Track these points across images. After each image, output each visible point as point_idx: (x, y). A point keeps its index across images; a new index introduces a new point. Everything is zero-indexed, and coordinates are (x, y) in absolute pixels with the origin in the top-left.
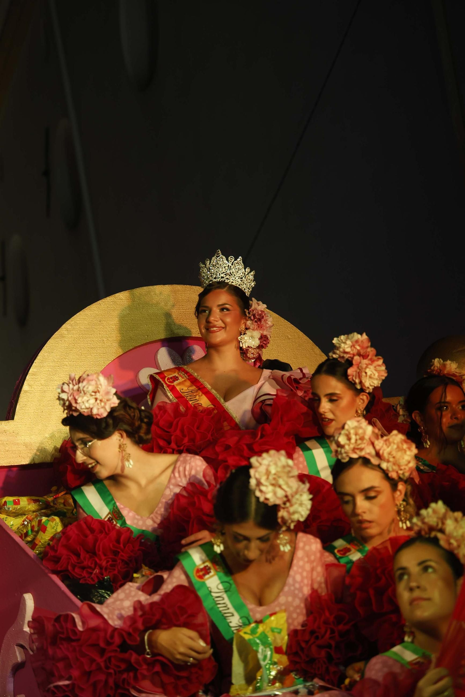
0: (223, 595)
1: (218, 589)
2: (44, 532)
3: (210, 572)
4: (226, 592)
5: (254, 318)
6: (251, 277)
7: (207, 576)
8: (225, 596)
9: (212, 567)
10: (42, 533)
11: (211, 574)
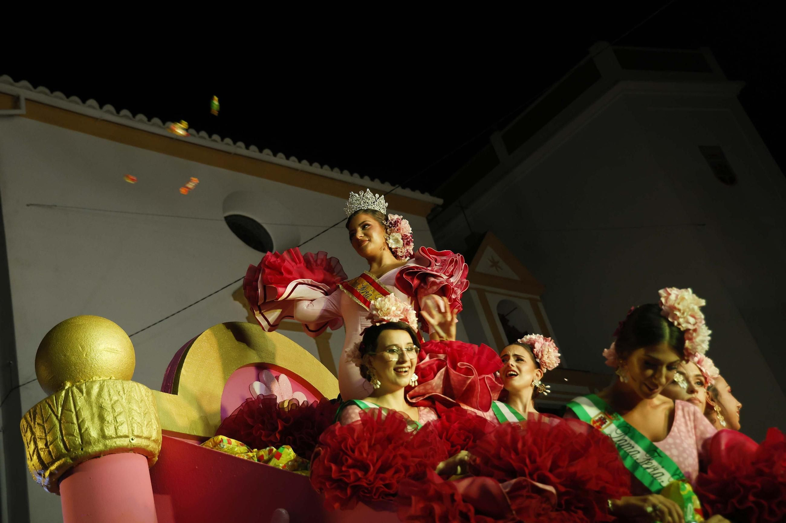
0: (624, 437)
1: (617, 434)
2: (278, 459)
3: (606, 422)
4: (626, 434)
5: (392, 225)
6: (383, 201)
7: (604, 426)
8: (627, 438)
9: (606, 417)
10: (276, 460)
11: (607, 423)
